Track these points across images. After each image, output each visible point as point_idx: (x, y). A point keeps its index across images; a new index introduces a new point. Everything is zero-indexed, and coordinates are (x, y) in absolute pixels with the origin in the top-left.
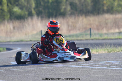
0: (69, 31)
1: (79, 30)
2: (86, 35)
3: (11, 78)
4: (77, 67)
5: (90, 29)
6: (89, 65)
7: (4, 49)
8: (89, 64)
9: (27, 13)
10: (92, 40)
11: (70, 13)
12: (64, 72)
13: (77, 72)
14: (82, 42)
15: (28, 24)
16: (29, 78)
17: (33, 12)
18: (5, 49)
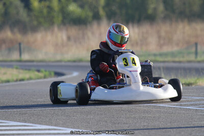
0: (161, 46)
1: (177, 45)
2: (189, 53)
3: (61, 122)
4: (171, 107)
5: (196, 44)
6: (192, 105)
7: (50, 74)
8: (192, 103)
9: (90, 14)
10: (199, 62)
11: (162, 16)
12: (150, 115)
13: (171, 116)
14: (182, 65)
15: (93, 33)
16: (90, 122)
17: (102, 12)
18: (53, 74)
